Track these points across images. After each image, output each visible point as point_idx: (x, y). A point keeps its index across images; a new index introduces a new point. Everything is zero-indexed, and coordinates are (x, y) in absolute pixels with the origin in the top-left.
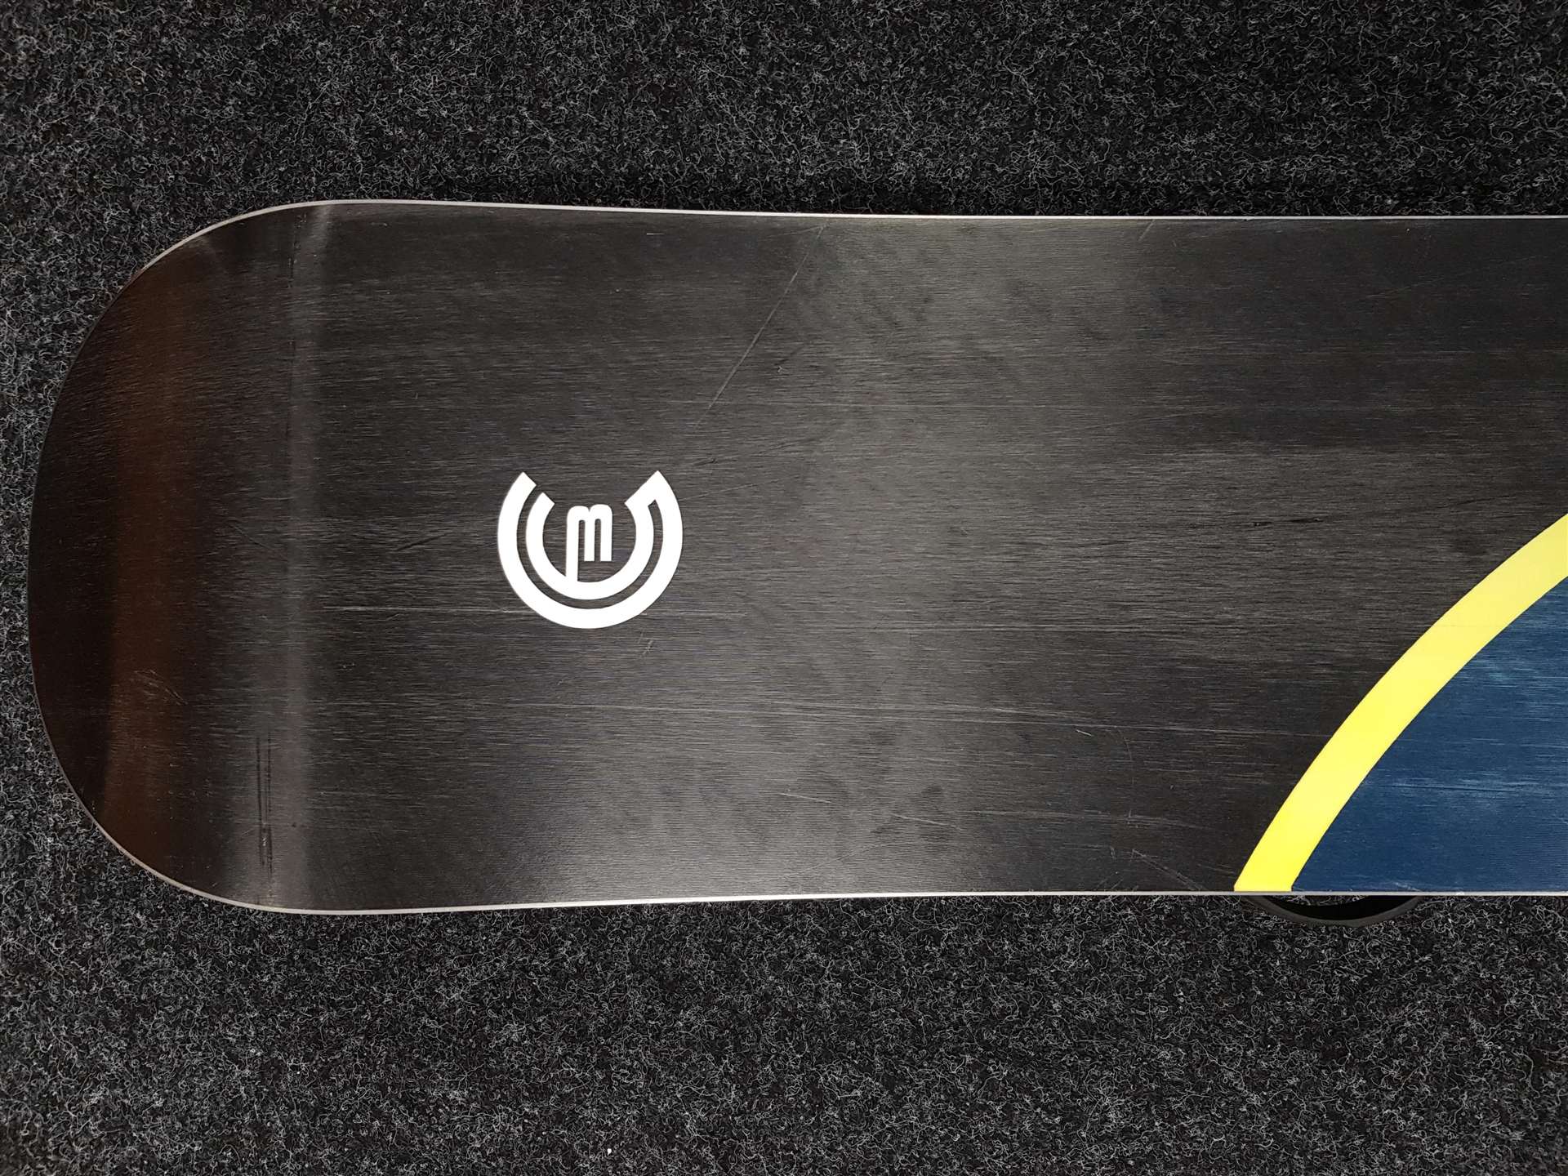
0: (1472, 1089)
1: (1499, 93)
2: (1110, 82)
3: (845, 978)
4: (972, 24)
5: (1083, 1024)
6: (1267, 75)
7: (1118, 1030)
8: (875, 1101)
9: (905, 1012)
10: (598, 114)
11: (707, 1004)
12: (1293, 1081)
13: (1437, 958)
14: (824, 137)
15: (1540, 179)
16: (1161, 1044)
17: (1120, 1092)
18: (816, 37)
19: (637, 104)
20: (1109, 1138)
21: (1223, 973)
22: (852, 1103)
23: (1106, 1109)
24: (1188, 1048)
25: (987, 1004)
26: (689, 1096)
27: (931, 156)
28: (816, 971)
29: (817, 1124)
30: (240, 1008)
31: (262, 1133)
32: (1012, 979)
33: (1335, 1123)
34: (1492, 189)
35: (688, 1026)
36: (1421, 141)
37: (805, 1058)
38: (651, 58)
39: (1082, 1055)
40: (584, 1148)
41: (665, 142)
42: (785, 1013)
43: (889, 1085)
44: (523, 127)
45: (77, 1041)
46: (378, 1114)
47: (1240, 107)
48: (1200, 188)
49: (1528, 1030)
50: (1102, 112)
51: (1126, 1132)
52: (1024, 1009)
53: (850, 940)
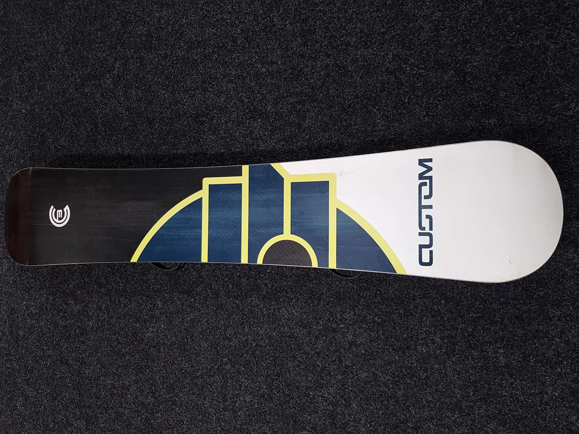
0: (208, 301)
1: (207, 139)
2: (154, 138)
3: (123, 283)
4: (135, 129)
5: (155, 290)
6: (175, 136)
7: (160, 291)
8: (128, 303)
9: (131, 289)
10: (85, 144)
11: (105, 287)
12: (184, 299)
13: (203, 279)
14: (115, 147)
15: (213, 153)
16: (166, 293)
17: (161, 302)
18: (114, 131)
19: (91, 142)
20: (159, 309)
21: (174, 282)
22: (125, 304)
23: (159, 304)
24: (170, 294)
25: (142, 287)
26: (103, 303)
27: (130, 150)
28: (119, 282)
29: (120, 307)
30: (43, 288)
31: (47, 309)
32: (146, 283)
33: (189, 306)
34: (206, 154)
35: (102, 291)
36: (196, 147)
37: (118, 296)
38: (92, 135)
39: (155, 296)
40: (89, 311)
41: (95, 148)
42: (115, 289)
43: (130, 301)
44: (76, 146)
45: (22, 294)
46: (62, 306)
47: (171, 141)
48: (166, 155)
49: (216, 291)
50: (153, 143)
51: (162, 308)
52: (147, 288)
53: (123, 277)
